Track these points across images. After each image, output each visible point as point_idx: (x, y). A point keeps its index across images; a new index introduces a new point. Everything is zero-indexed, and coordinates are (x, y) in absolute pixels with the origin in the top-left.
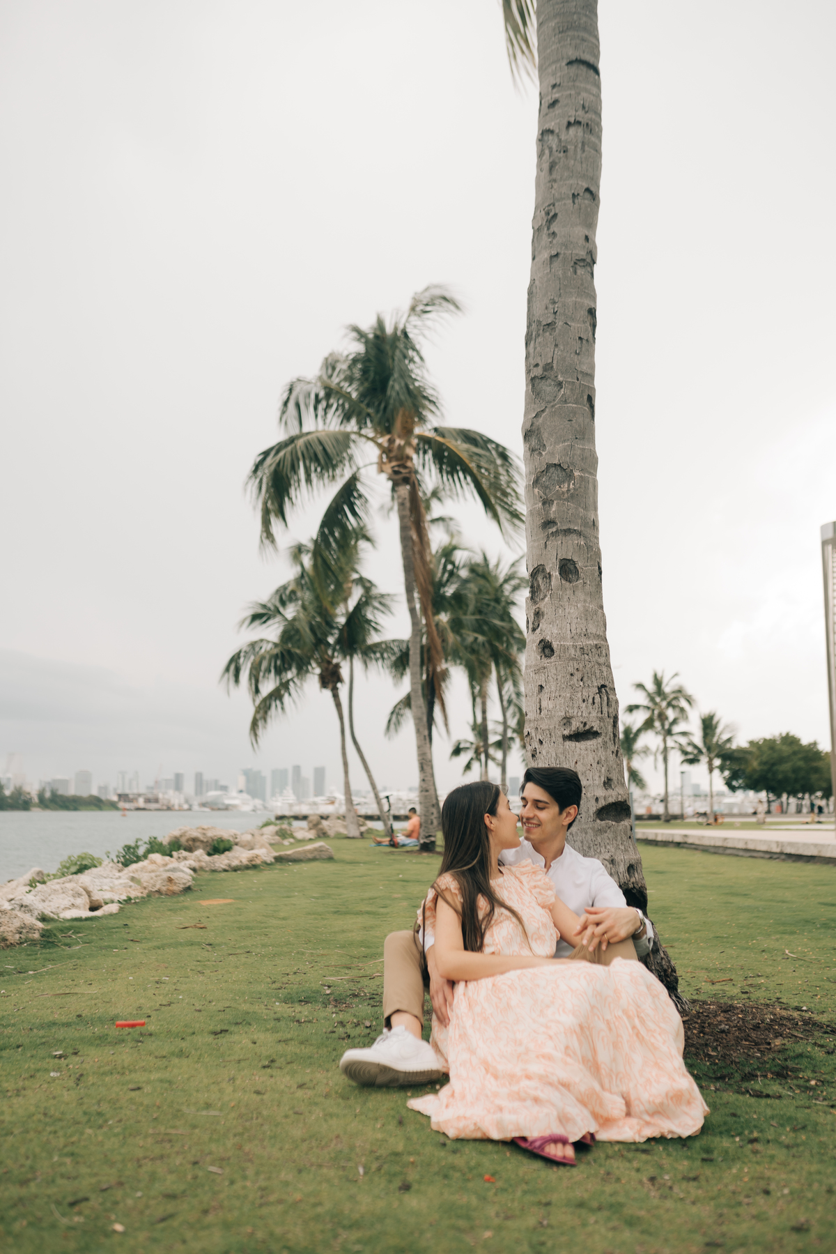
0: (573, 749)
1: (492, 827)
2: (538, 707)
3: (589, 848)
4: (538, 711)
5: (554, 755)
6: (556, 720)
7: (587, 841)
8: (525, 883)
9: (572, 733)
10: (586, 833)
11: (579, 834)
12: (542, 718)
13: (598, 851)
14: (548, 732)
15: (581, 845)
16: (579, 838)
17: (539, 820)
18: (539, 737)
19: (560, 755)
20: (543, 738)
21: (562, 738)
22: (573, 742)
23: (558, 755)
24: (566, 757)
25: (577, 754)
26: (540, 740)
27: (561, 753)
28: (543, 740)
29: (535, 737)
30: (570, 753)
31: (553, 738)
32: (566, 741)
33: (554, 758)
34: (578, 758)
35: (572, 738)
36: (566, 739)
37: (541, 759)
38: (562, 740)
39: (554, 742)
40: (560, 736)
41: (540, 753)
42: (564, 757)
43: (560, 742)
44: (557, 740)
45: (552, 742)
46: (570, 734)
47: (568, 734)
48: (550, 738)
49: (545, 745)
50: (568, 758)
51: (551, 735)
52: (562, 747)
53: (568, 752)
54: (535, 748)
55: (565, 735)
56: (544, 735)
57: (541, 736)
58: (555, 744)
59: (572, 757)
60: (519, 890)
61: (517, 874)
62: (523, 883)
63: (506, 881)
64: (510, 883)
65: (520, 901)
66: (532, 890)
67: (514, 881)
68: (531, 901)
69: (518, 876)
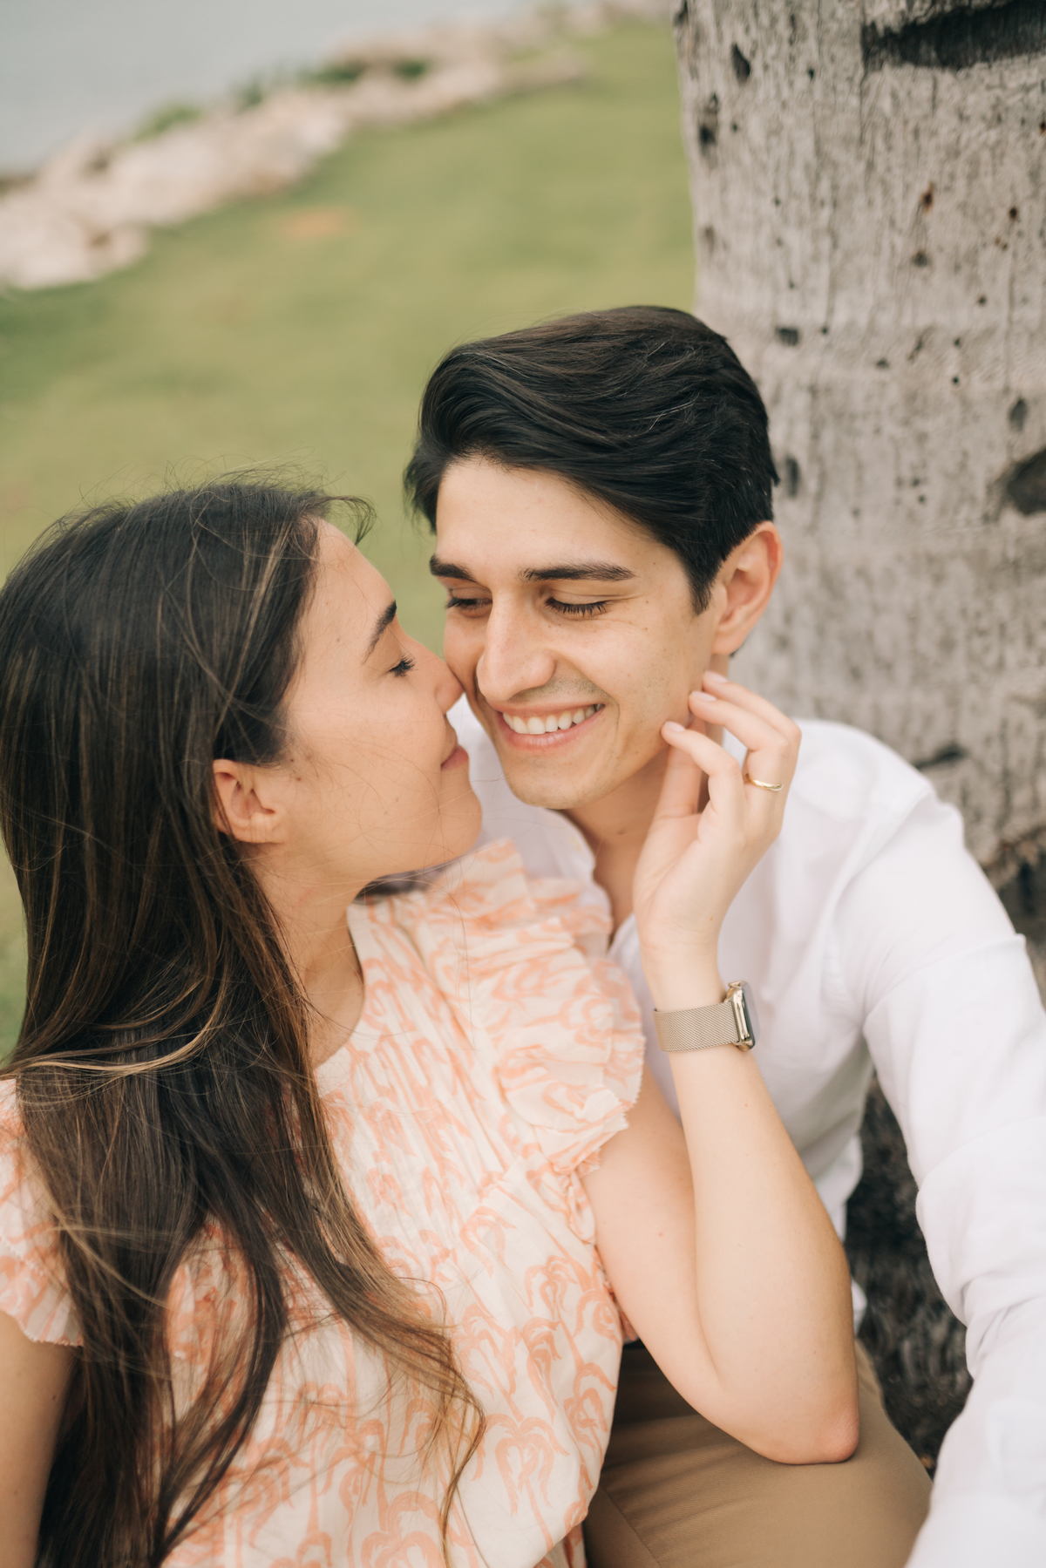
0: (915, 113)
3: (947, 645)
5: (805, 146)
7: (940, 617)
8: (480, 1038)
9: (918, 14)
10: (939, 579)
11: (903, 578)
13: (991, 659)
14: (779, 5)
15: (905, 629)
16: (901, 598)
17: (589, 684)
18: (735, 34)
19: (837, 153)
20: (755, 43)
21: (858, 47)
22: (923, 72)
23: (826, 148)
24: (871, 166)
25: (938, 148)
26: (736, 52)
27: (846, 141)
28: (753, 53)
29: (711, 31)
30: (899, 142)
31: (811, 43)
32: (877, 65)
33: (807, 167)
34: (941, 173)
35: (917, 47)
36: (880, 51)
37: (739, 163)
38: (859, 56)
39: (811, 73)
40: (849, 30)
41: (735, 128)
42: (862, 167)
43: (846, 70)
44: (826, 59)
45: (802, 66)
46: (911, 19)
47: (900, 18)
48: (791, 42)
49: (764, 82)
50: (880, 168)
51: (798, 24)
52: (854, 101)
53: (888, 136)
54: (715, 98)
55: (880, 27)
56: (759, 26)
57: (747, 30)
58: (818, 82)
59: (906, 166)
60: (442, 1093)
61: (441, 975)
62: (468, 1032)
63: (365, 1054)
64: (391, 1063)
65: (438, 1184)
66: (505, 1082)
67: (428, 1029)
68: (494, 1165)
69: (448, 986)
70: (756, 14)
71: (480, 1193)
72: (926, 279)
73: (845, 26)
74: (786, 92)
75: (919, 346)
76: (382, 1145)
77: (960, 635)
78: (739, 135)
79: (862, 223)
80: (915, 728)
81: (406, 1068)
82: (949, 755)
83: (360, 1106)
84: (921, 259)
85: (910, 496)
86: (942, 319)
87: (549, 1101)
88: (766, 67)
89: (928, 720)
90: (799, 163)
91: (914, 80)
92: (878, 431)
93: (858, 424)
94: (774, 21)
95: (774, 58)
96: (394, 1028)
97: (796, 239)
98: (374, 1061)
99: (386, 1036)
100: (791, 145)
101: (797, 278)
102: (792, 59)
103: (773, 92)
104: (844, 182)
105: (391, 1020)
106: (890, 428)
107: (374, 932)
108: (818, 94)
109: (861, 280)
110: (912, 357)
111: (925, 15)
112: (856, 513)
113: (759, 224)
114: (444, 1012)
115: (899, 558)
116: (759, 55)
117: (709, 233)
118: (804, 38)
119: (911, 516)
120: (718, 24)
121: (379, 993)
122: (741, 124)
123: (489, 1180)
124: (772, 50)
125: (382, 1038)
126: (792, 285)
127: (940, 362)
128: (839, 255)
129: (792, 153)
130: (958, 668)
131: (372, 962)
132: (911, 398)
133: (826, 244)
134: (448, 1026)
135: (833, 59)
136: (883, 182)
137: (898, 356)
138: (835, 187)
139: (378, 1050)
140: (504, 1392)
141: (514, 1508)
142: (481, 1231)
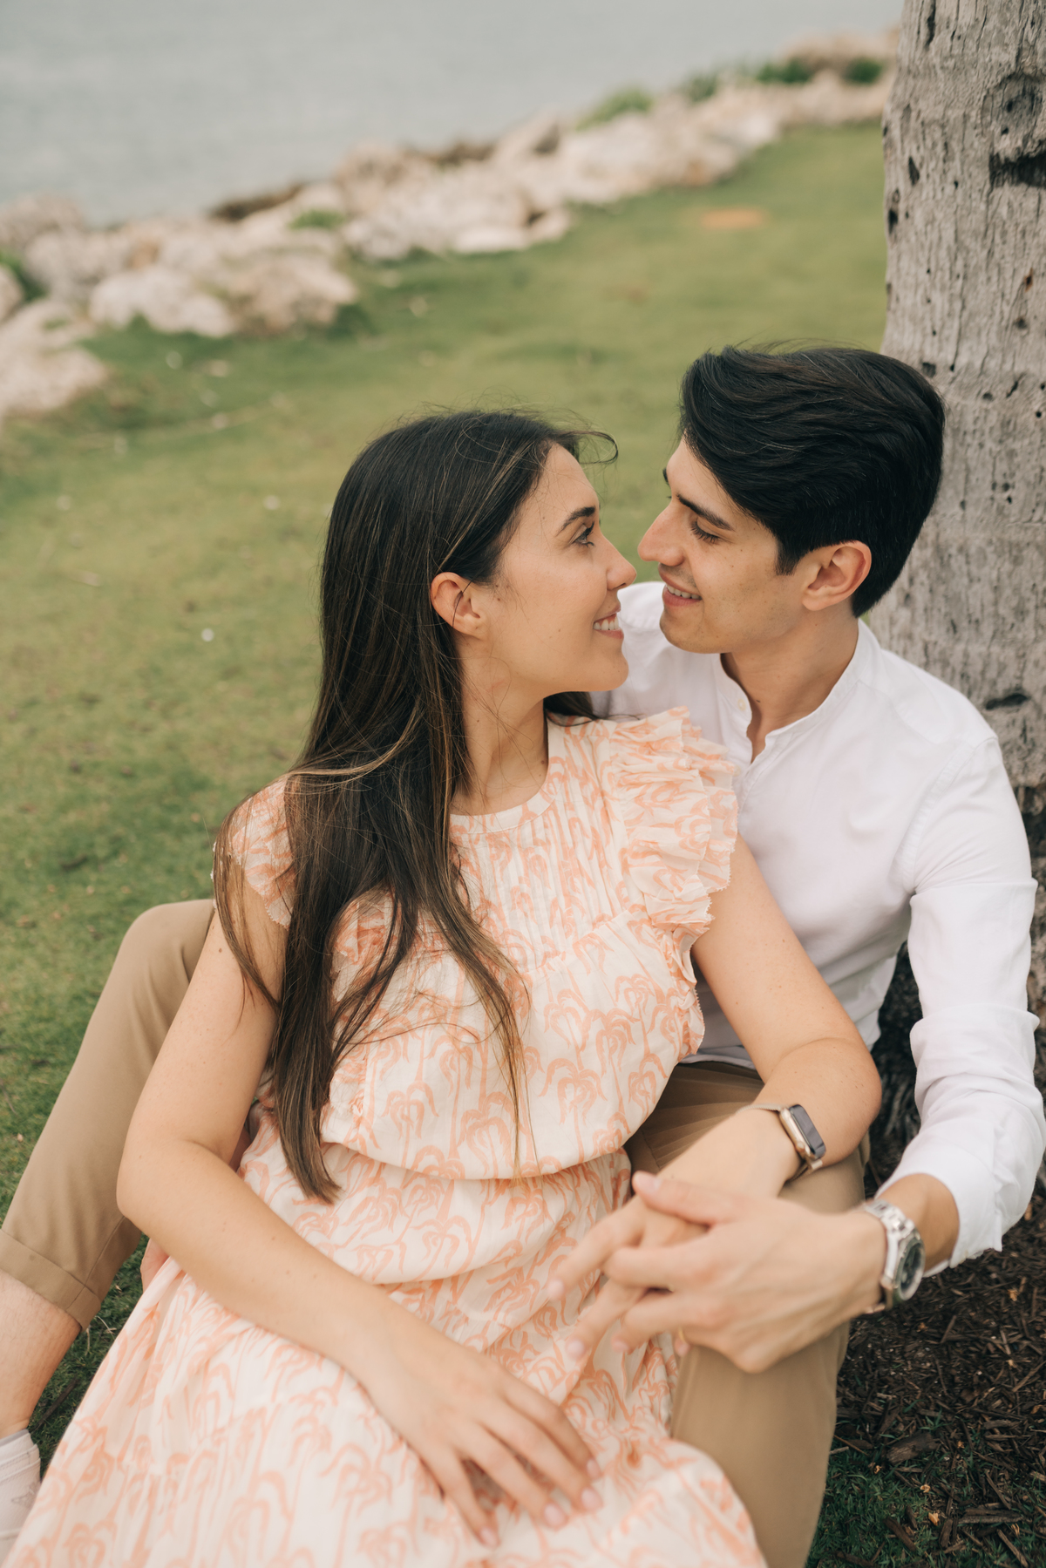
0: (1023, 219)
1: (464, 623)
2: (926, 14)
3: (1020, 612)
4: (924, 31)
5: (949, 235)
6: (979, 81)
7: (1016, 590)
9: (1031, 149)
10: (1017, 561)
11: (992, 558)
12: (930, 69)
14: (938, 134)
15: (990, 596)
16: (989, 572)
18: (911, 150)
19: (969, 242)
20: (923, 158)
21: (987, 169)
22: (1033, 191)
23: (962, 237)
24: (990, 253)
25: (1038, 246)
26: (911, 162)
27: (975, 234)
28: (921, 165)
29: (899, 145)
30: (1011, 238)
31: (957, 163)
32: (1001, 183)
33: (949, 248)
34: (1039, 263)
35: (1032, 172)
36: (1004, 173)
37: (908, 241)
38: (987, 176)
39: (956, 184)
40: (981, 157)
41: (907, 215)
42: (985, 253)
43: (978, 184)
44: (966, 175)
45: (950, 179)
46: (1025, 153)
47: (1016, 152)
48: (944, 161)
49: (927, 186)
50: (997, 256)
51: (949, 149)
52: (983, 207)
53: (1004, 233)
54: (897, 192)
55: (1002, 157)
56: (925, 147)
57: (918, 148)
58: (960, 190)
59: (1015, 255)
60: (581, 855)
61: (605, 779)
62: (612, 822)
63: (535, 816)
64: (552, 826)
65: (561, 911)
66: (630, 860)
67: (582, 812)
68: (608, 912)
69: (607, 787)
70: (924, 139)
71: (594, 924)
72: (1023, 337)
73: (979, 154)
74: (939, 195)
75: (1015, 388)
76: (527, 874)
77: (1031, 606)
78: (910, 221)
79: (982, 294)
80: (992, 673)
81: (561, 834)
82: (1016, 698)
83: (519, 846)
84: (1021, 323)
85: (1001, 496)
86: (1033, 369)
87: (657, 879)
88: (928, 176)
89: (1002, 668)
90: (944, 246)
91: (1025, 195)
92: (981, 445)
93: (969, 439)
94: (934, 145)
95: (933, 170)
96: (560, 806)
97: (939, 299)
98: (539, 823)
99: (553, 807)
100: (940, 231)
101: (937, 329)
102: (944, 172)
103: (931, 194)
104: (973, 263)
105: (559, 799)
106: (989, 444)
107: (565, 740)
108: (959, 200)
109: (979, 334)
110: (1009, 395)
111: (1035, 151)
112: (963, 504)
113: (917, 286)
114: (599, 803)
115: (990, 543)
116: (925, 166)
117: (889, 287)
118: (953, 159)
119: (1000, 511)
120: (902, 141)
121: (555, 780)
122: (911, 213)
123: (602, 918)
124: (932, 165)
125: (549, 809)
126: (934, 333)
127: (1029, 399)
128: (966, 314)
129: (940, 238)
130: (1027, 631)
131: (557, 759)
132: (1005, 424)
133: (958, 305)
134: (598, 814)
135: (970, 176)
136: (999, 265)
137: (999, 392)
138: (966, 266)
139: (545, 814)
140: (577, 1048)
141: (563, 1120)
142: (589, 947)
